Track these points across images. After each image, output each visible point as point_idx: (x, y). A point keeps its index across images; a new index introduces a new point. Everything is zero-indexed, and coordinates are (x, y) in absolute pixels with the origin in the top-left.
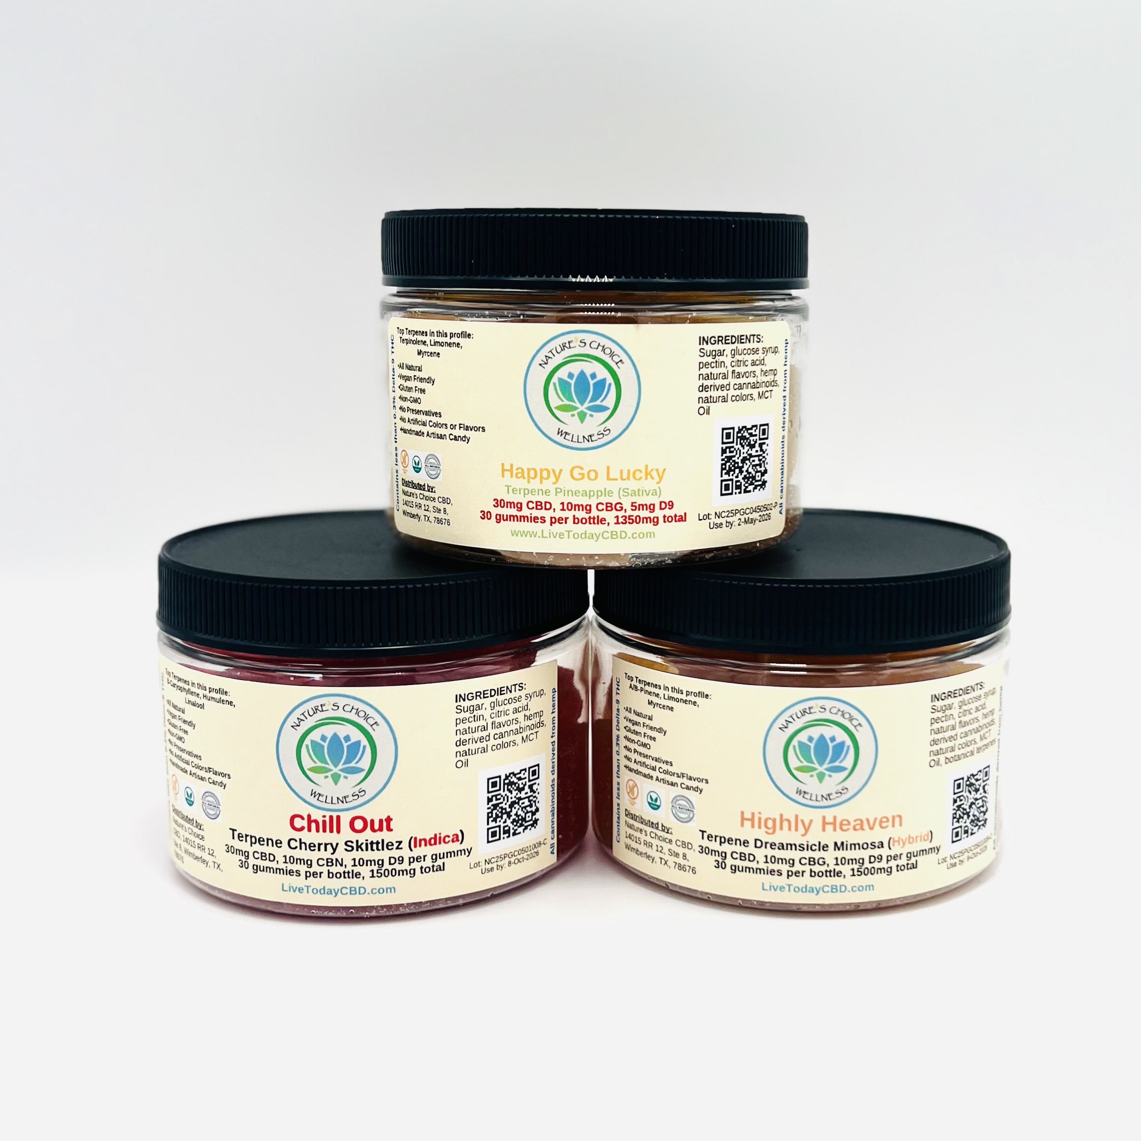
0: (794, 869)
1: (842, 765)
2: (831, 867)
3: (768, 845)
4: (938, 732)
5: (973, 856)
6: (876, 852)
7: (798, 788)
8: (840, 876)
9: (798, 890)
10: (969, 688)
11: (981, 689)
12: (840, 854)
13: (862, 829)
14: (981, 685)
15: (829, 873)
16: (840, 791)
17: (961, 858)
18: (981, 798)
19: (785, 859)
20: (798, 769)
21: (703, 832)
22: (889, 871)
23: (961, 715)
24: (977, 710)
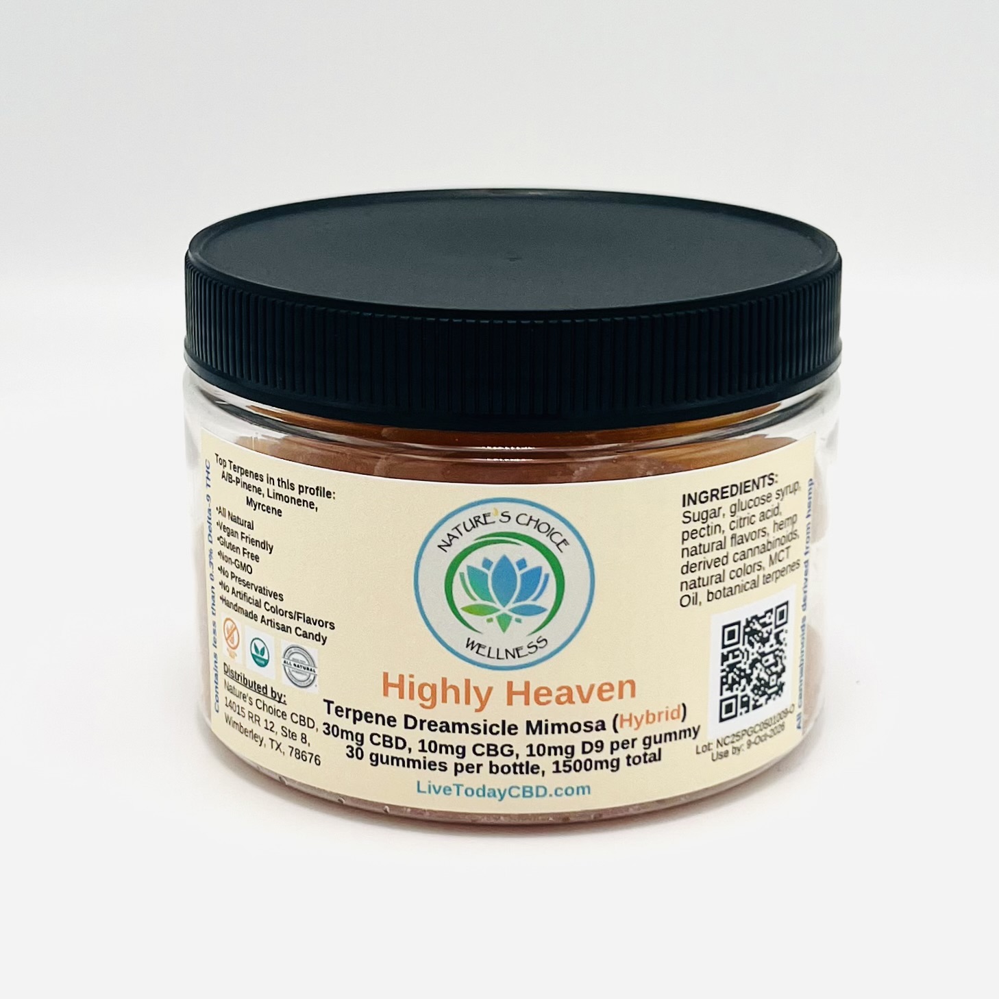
0: (465, 762)
1: (538, 603)
2: (523, 759)
3: (425, 725)
4: (695, 552)
5: (758, 740)
6: (593, 737)
7: (469, 639)
8: (537, 773)
9: (471, 792)
10: (750, 484)
11: (770, 484)
12: (536, 739)
13: (570, 701)
14: (771, 478)
15: (518, 768)
16: (535, 643)
17: (737, 744)
18: (773, 652)
19: (452, 747)
20: (469, 609)
21: (329, 702)
22: (615, 766)
23: (734, 525)
24: (764, 516)
